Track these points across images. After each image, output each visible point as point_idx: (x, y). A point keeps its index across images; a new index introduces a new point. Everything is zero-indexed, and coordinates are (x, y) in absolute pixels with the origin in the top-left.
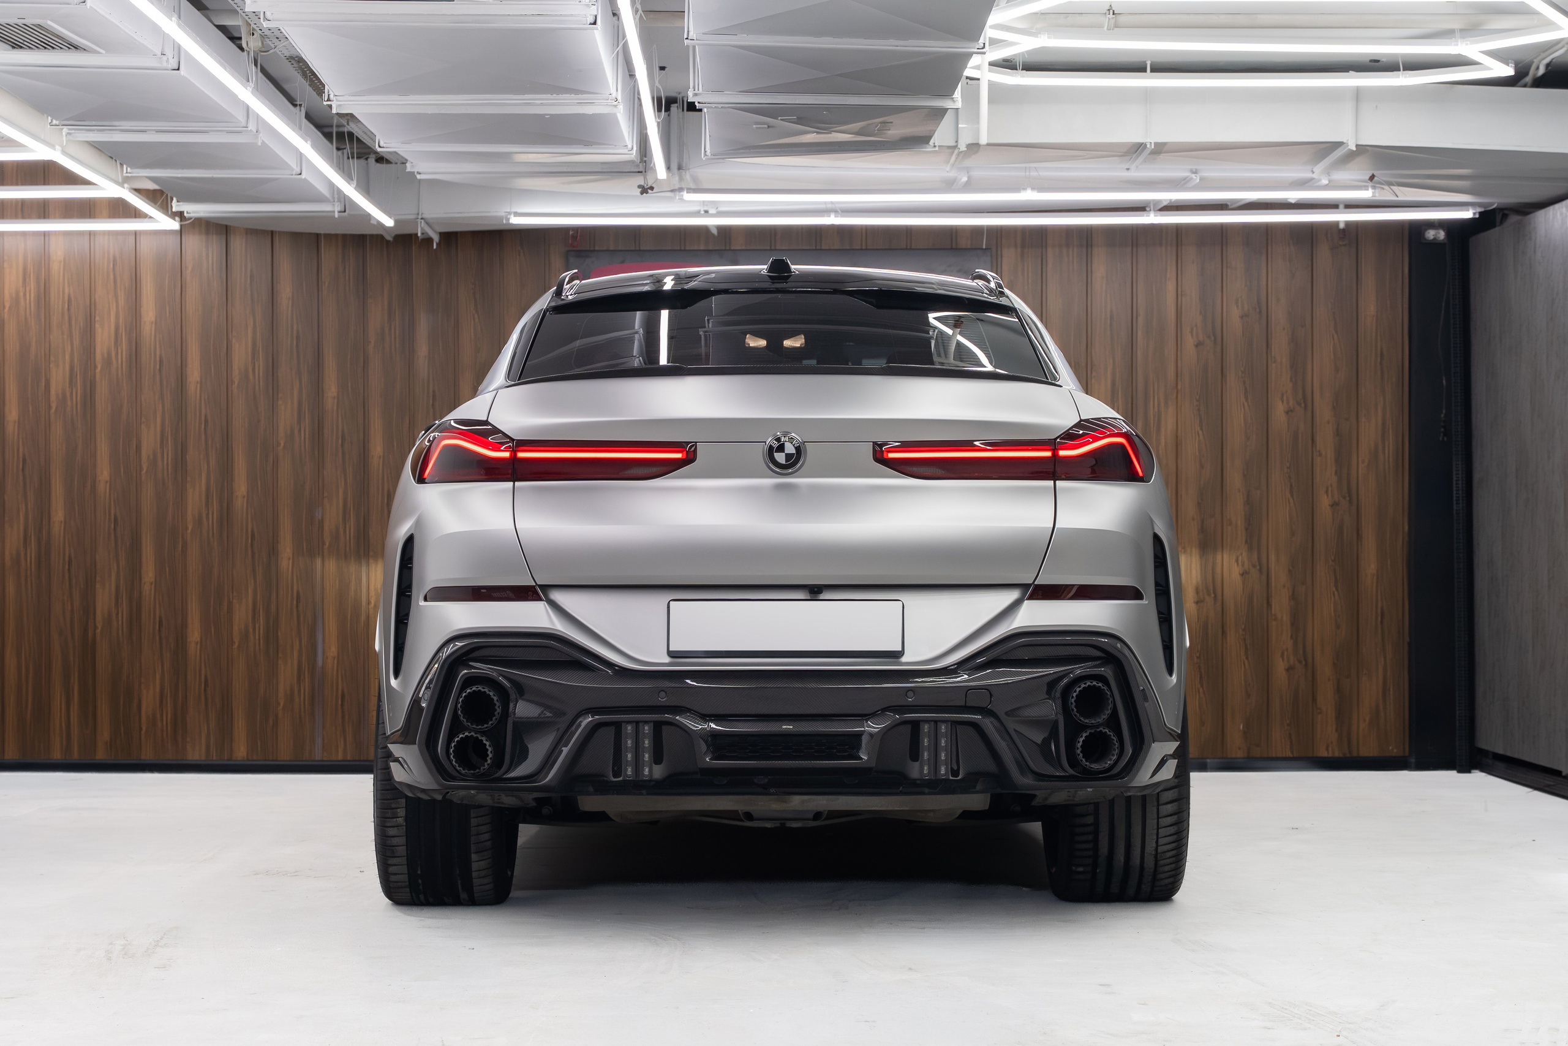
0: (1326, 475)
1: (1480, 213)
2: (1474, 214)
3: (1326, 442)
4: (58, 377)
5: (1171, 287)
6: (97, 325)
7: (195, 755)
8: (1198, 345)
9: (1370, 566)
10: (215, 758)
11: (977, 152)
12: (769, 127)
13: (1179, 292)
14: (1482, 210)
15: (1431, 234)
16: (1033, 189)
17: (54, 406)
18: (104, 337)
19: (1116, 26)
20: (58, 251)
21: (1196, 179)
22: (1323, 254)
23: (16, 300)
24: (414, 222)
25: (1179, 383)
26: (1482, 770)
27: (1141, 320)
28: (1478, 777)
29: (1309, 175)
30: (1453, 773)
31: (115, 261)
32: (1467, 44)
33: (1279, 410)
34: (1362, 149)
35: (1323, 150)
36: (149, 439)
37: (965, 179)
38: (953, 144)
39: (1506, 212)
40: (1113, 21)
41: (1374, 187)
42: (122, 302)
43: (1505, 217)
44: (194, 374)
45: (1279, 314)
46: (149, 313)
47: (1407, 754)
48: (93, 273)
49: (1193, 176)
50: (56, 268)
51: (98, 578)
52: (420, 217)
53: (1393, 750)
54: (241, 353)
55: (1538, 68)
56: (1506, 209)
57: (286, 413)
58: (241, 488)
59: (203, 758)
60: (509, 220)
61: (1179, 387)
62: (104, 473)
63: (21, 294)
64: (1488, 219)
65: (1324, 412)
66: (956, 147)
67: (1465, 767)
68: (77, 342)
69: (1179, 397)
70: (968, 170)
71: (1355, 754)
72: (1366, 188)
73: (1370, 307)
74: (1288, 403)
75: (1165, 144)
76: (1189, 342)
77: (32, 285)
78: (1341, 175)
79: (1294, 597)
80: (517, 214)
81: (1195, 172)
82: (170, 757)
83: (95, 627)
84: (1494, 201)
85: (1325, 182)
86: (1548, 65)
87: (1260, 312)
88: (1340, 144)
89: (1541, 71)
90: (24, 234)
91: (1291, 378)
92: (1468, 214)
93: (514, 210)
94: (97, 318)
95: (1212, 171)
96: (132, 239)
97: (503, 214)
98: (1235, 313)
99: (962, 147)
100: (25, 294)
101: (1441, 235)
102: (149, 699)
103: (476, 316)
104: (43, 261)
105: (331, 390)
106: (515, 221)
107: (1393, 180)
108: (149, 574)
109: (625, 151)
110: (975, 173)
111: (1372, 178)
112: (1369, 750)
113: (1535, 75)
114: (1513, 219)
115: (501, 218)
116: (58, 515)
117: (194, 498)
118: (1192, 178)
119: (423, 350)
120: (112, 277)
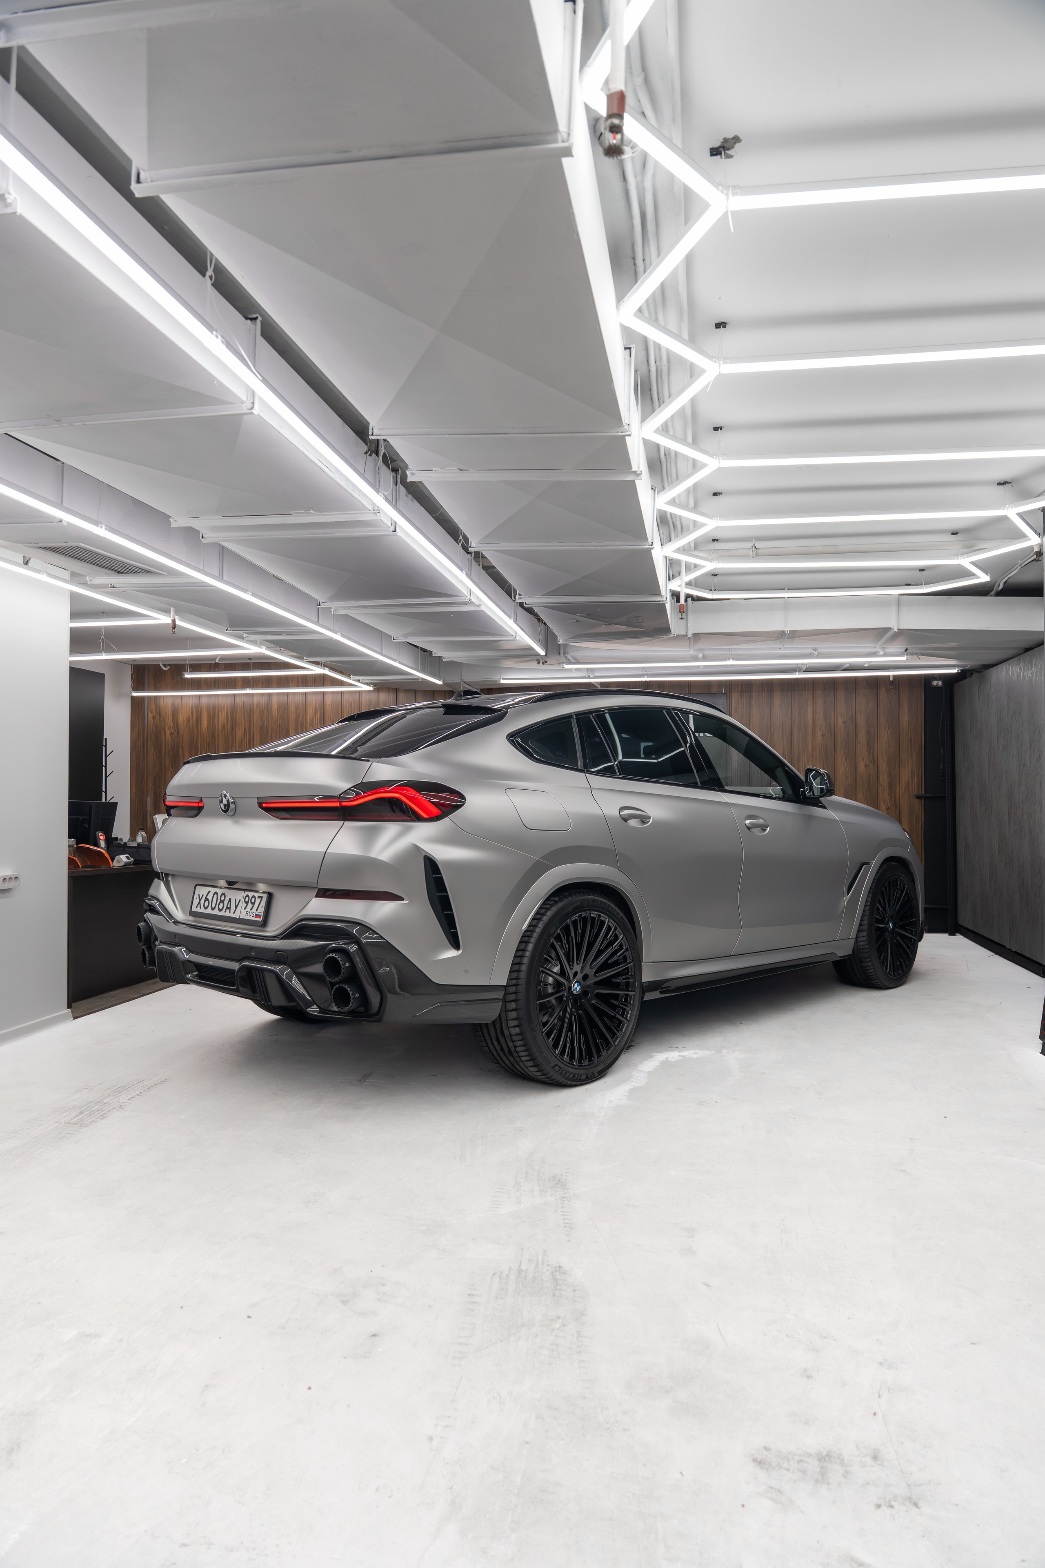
0: (884, 795)
1: (961, 670)
2: (958, 670)
3: (884, 779)
5: (810, 709)
8: (823, 736)
11: (700, 639)
12: (577, 621)
13: (814, 714)
14: (961, 669)
15: (935, 683)
16: (733, 659)
19: (757, 555)
20: (328, 700)
21: (816, 653)
22: (883, 693)
24: (459, 684)
25: (814, 753)
26: (961, 934)
27: (796, 724)
28: (959, 939)
29: (874, 650)
30: (946, 935)
31: (351, 704)
32: (964, 558)
33: (861, 765)
34: (901, 633)
35: (880, 633)
37: (701, 656)
38: (684, 633)
39: (972, 672)
40: (755, 552)
41: (907, 655)
43: (971, 674)
45: (861, 721)
49: (814, 652)
50: (328, 707)
55: (999, 585)
56: (972, 670)
60: (500, 681)
64: (964, 675)
65: (883, 766)
66: (686, 635)
67: (952, 933)
69: (814, 759)
70: (701, 650)
72: (902, 655)
73: (905, 717)
74: (866, 762)
75: (795, 631)
76: (819, 734)
78: (890, 649)
80: (503, 679)
81: (815, 649)
84: (969, 664)
85: (882, 653)
86: (1005, 583)
87: (853, 720)
88: (888, 629)
89: (1001, 587)
90: (315, 693)
91: (868, 750)
92: (955, 671)
93: (502, 677)
95: (823, 648)
96: (358, 695)
97: (497, 679)
98: (840, 721)
99: (690, 635)
100: (316, 718)
101: (940, 683)
104: (323, 705)
106: (502, 682)
107: (918, 652)
109: (513, 638)
110: (706, 653)
111: (906, 650)
113: (997, 589)
114: (975, 675)
115: (497, 681)
118: (814, 653)
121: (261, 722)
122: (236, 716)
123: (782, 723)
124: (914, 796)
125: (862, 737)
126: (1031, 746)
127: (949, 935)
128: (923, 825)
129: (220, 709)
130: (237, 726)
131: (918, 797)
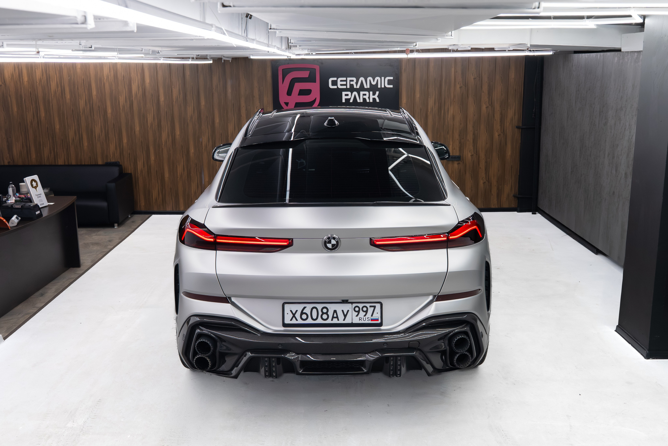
0: (497, 126)
3: (497, 116)
4: (122, 100)
6: (132, 84)
7: (169, 209)
8: (461, 87)
9: (509, 153)
10: (175, 211)
13: (455, 71)
17: (121, 108)
18: (134, 88)
23: (108, 77)
26: (539, 213)
27: (444, 79)
28: (538, 216)
30: (530, 214)
33: (484, 107)
36: (150, 118)
42: (139, 77)
44: (162, 99)
45: (485, 78)
46: (147, 80)
47: (517, 207)
48: (130, 68)
51: (138, 159)
52: (223, 56)
53: (513, 206)
54: (175, 92)
57: (190, 110)
58: (178, 132)
59: (171, 210)
61: (454, 100)
62: (137, 129)
63: (109, 75)
65: (497, 108)
68: (127, 89)
69: (455, 103)
71: (502, 207)
73: (512, 76)
74: (486, 105)
76: (458, 86)
77: (112, 72)
79: (486, 162)
82: (162, 210)
83: (138, 173)
87: (480, 77)
91: (488, 97)
94: (132, 82)
98: (472, 78)
102: (155, 193)
103: (245, 80)
105: (203, 103)
108: (152, 158)
112: (506, 206)
116: (125, 141)
117: (164, 136)
119: (229, 90)
120: (136, 70)
121: (69, 77)
122: (49, 73)
123: (435, 79)
124: (516, 127)
125: (485, 88)
126: (600, 114)
127: (533, 214)
128: (520, 145)
129: (36, 67)
130: (51, 80)
131: (518, 127)
